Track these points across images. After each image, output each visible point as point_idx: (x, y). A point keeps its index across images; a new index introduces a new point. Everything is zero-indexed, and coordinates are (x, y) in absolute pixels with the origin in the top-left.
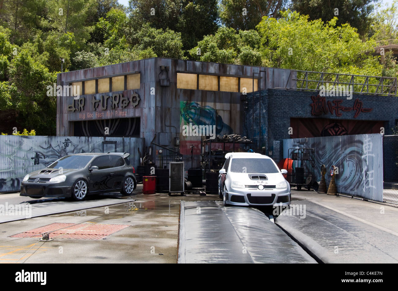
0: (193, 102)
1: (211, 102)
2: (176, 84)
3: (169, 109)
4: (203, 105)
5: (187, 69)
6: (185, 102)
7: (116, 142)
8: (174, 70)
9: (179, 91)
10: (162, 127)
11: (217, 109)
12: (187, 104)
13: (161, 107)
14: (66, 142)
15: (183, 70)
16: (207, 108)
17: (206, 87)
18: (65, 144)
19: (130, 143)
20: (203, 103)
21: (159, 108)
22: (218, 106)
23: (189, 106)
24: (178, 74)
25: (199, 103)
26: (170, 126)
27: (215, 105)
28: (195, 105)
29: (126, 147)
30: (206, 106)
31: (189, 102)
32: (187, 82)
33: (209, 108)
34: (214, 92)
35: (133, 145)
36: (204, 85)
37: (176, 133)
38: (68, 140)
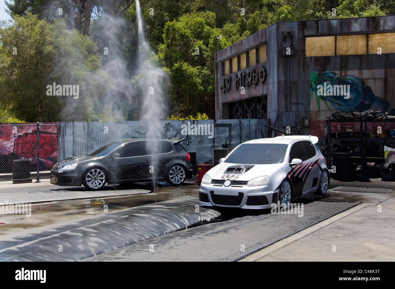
0: (328, 72)
1: (355, 70)
2: (304, 51)
3: (296, 83)
4: (343, 75)
5: (320, 32)
6: (316, 73)
7: (231, 124)
8: (301, 35)
9: (308, 60)
10: (286, 105)
11: (364, 77)
12: (319, 75)
13: (285, 82)
14: (167, 127)
15: (314, 33)
16: (349, 78)
17: (348, 50)
18: (166, 128)
19: (249, 125)
20: (343, 72)
21: (282, 83)
22: (366, 74)
23: (323, 78)
24: (306, 39)
25: (337, 72)
26: (297, 104)
27: (361, 73)
28: (331, 75)
29: (244, 130)
30: (348, 75)
31: (322, 72)
32: (321, 48)
33: (351, 78)
34: (360, 57)
35: (253, 128)
36: (345, 49)
37: (306, 112)
38: (169, 124)
